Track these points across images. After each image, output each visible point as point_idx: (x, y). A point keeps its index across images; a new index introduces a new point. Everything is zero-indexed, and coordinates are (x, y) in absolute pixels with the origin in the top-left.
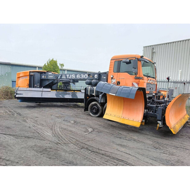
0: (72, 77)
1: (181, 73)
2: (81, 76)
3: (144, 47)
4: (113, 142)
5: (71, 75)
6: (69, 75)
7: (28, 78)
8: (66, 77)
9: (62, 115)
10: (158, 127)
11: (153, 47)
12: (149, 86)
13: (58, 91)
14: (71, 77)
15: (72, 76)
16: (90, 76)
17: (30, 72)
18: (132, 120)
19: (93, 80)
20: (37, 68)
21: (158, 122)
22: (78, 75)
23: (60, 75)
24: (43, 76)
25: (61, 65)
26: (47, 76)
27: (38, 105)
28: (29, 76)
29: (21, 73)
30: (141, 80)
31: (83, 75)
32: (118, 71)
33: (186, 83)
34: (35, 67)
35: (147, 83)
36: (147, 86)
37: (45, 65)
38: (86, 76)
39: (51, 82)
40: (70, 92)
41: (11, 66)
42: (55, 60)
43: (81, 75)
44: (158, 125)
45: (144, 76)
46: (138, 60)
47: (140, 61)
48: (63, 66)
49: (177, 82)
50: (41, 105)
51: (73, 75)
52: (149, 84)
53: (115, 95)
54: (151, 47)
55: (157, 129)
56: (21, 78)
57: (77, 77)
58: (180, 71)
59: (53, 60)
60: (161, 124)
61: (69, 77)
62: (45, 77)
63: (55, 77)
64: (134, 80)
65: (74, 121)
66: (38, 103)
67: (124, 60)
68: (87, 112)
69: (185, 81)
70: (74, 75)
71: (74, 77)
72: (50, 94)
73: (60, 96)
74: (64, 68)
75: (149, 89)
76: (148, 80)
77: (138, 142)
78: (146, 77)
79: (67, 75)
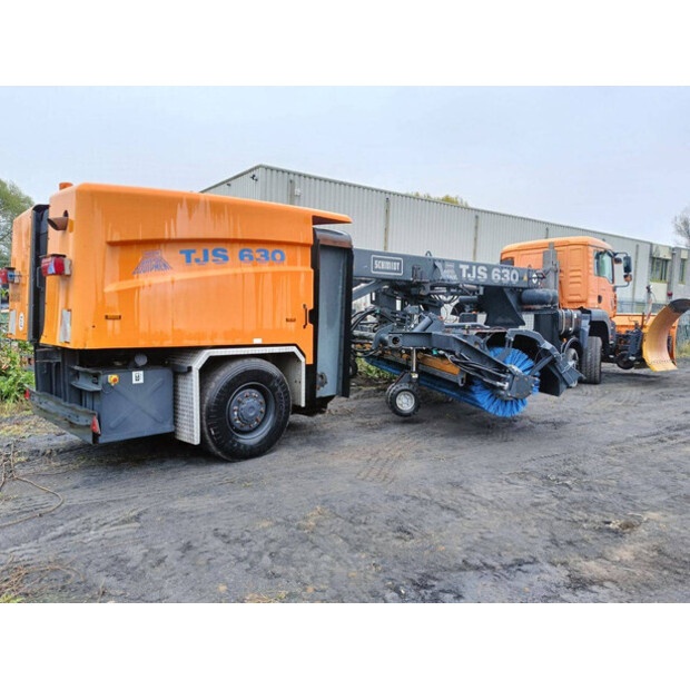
0: (477, 274)
2: (502, 275)
5: (474, 268)
6: (468, 267)
8: (459, 272)
14: (474, 276)
15: (479, 272)
22: (495, 270)
31: (507, 271)
38: (514, 276)
43: (504, 271)
51: (480, 268)
54: (286, 174)
56: (166, 254)
57: (493, 278)
61: (469, 276)
70: (485, 269)
71: (485, 276)
79: (461, 266)
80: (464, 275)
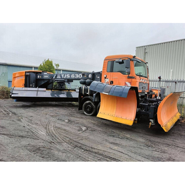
0: (66, 76)
1: (172, 73)
2: (75, 76)
3: (136, 48)
4: (106, 140)
5: (66, 75)
6: (64, 75)
7: (24, 78)
8: (61, 76)
9: (56, 114)
10: (150, 125)
11: (145, 47)
12: (142, 85)
13: (53, 90)
14: (66, 77)
15: (67, 76)
16: (84, 76)
17: (26, 72)
18: (125, 118)
19: (87, 80)
20: (33, 68)
21: (150, 120)
22: (72, 75)
23: (55, 75)
24: (39, 76)
25: (56, 65)
26: (42, 76)
27: (33, 104)
28: (24, 76)
29: (17, 73)
30: (133, 80)
31: (77, 75)
32: (112, 71)
33: (177, 82)
34: (31, 67)
35: (139, 82)
36: (140, 85)
37: (41, 65)
38: (80, 76)
39: (46, 81)
40: (65, 92)
41: (7, 67)
42: (50, 60)
43: (76, 75)
44: (150, 123)
45: (136, 76)
46: (131, 60)
47: (133, 61)
48: (59, 66)
49: (169, 81)
50: (36, 104)
51: (67, 75)
52: (142, 83)
53: (108, 94)
54: (144, 47)
55: (149, 127)
56: (16, 78)
57: (72, 77)
58: (172, 70)
59: (48, 60)
60: (153, 122)
61: (64, 77)
62: (41, 77)
63: (50, 77)
64: (127, 79)
65: (68, 120)
66: (33, 103)
67: (117, 60)
68: (81, 111)
69: (176, 80)
70: (69, 75)
71: (69, 77)
72: (45, 93)
73: (55, 95)
74: (59, 68)
75: (142, 88)
76: (140, 80)
77: (131, 140)
78: (139, 77)
79: (62, 75)
80: (63, 77)
